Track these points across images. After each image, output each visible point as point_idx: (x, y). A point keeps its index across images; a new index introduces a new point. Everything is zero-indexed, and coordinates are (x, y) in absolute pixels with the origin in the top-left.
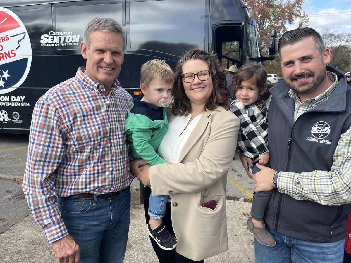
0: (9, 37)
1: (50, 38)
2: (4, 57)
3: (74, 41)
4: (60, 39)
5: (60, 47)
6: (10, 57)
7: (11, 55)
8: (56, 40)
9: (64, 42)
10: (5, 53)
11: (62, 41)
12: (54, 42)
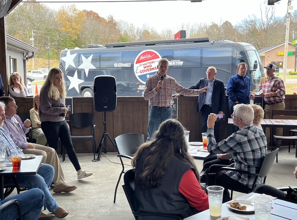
0: (155, 62)
1: (171, 62)
2: (152, 70)
3: (180, 64)
4: (175, 63)
5: (175, 66)
6: (154, 69)
7: (155, 69)
8: (174, 63)
9: (177, 64)
10: (152, 68)
11: (176, 64)
12: (173, 64)
